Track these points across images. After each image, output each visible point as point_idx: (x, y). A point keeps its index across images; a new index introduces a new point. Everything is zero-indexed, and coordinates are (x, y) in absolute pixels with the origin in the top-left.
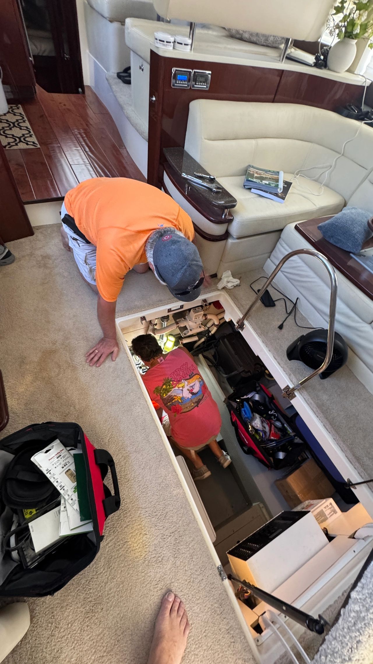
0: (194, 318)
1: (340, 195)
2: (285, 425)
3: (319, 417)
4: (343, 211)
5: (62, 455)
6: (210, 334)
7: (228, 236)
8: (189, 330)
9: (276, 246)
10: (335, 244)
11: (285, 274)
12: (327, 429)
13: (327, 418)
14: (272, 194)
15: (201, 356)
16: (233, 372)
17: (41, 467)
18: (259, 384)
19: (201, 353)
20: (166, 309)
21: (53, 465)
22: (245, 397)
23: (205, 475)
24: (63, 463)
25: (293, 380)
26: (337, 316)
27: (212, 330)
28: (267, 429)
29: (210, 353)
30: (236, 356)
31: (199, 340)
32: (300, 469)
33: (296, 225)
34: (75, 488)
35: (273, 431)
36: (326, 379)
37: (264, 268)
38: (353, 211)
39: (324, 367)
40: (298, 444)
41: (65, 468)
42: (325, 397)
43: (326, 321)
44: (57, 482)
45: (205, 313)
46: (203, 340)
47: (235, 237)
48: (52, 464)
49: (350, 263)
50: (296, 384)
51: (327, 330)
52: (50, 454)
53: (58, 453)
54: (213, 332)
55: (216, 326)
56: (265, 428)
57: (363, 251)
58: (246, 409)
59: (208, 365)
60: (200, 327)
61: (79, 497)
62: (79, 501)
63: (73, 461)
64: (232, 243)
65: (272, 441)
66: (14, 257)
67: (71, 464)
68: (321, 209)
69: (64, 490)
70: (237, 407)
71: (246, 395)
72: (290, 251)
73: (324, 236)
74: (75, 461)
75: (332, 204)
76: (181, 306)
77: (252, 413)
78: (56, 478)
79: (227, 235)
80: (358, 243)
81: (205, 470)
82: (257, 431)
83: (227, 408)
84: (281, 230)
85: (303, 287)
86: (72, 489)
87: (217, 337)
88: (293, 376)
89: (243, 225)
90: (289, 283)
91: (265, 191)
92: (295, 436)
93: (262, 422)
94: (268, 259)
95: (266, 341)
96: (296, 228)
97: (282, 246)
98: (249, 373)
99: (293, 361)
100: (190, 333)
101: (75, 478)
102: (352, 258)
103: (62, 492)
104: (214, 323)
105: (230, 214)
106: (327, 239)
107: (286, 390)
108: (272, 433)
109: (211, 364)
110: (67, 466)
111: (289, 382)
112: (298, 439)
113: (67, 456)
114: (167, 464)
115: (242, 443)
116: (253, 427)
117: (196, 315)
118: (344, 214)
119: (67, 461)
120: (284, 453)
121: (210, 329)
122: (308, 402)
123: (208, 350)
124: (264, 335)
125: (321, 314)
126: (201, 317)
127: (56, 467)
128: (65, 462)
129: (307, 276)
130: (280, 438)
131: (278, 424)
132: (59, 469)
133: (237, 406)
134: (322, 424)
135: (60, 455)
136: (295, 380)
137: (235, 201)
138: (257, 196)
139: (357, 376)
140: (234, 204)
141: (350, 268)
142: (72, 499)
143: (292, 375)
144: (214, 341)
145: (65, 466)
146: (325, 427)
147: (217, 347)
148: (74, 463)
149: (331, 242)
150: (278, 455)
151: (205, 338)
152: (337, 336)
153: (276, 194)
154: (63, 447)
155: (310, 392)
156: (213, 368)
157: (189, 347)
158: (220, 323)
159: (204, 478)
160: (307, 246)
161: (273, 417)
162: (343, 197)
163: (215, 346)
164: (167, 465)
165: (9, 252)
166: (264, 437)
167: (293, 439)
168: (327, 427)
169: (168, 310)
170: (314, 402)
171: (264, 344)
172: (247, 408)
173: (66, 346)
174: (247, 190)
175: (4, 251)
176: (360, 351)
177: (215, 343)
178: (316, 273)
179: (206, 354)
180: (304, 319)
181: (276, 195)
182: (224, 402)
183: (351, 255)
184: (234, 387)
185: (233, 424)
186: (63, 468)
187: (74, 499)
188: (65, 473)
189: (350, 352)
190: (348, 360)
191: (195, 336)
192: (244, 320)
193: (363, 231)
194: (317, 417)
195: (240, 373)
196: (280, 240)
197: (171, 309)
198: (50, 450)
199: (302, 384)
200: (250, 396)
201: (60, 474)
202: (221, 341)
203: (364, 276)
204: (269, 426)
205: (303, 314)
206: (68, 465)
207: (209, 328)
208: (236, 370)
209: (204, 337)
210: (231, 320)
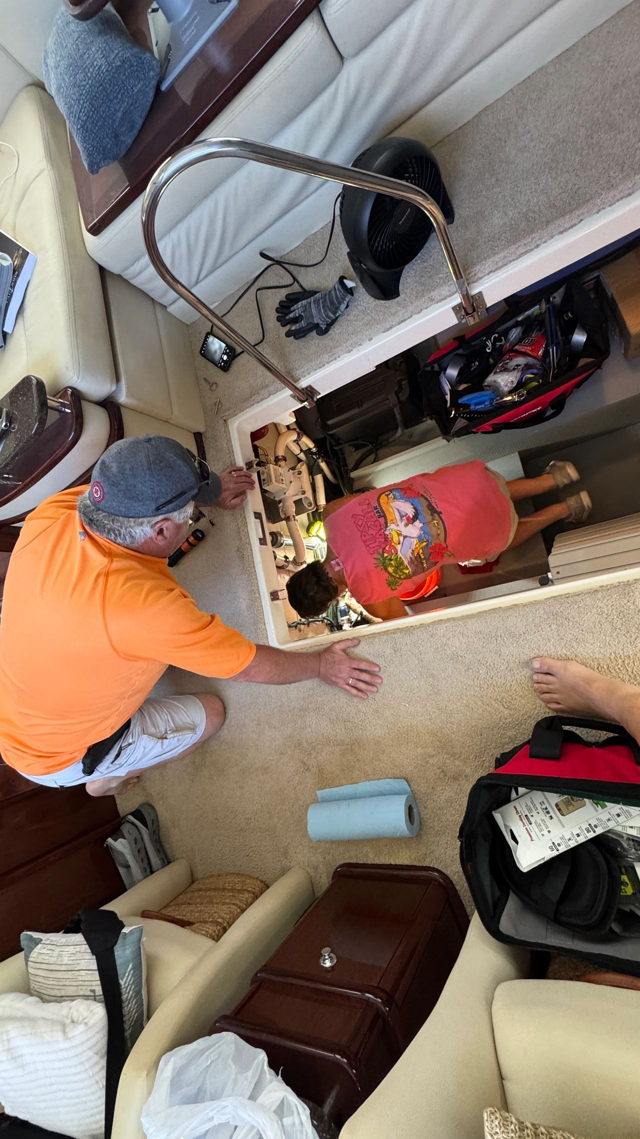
0: (281, 485)
1: (17, 95)
2: (520, 319)
3: (539, 242)
4: (53, 92)
5: (527, 813)
6: (314, 450)
7: (112, 402)
8: (303, 496)
9: (139, 287)
10: (136, 132)
11: (202, 275)
12: (572, 227)
13: (548, 223)
14: (15, 283)
15: (353, 474)
16: (395, 416)
17: (544, 858)
18: (426, 365)
19: (348, 472)
20: (260, 548)
21: (543, 835)
22: (448, 397)
23: (585, 504)
24: (542, 816)
25: (443, 293)
26: (314, 152)
27: (307, 446)
28: (521, 361)
29: (352, 456)
30: (365, 406)
31: (321, 471)
32: (618, 301)
33: (89, 231)
34: (596, 804)
35: (528, 349)
36: (455, 210)
37: (189, 323)
38: (51, 62)
39: (432, 210)
40: (566, 298)
41: (552, 814)
42: (497, 220)
43: (323, 184)
44: (578, 835)
45: (272, 459)
46: (323, 465)
47: (114, 388)
48: (540, 836)
49: (186, 94)
50: (454, 288)
51: (345, 187)
52: (520, 836)
53: (521, 820)
54: (311, 445)
55: (299, 437)
56: (518, 365)
57: (155, 49)
58: (474, 401)
59: (374, 462)
60: (300, 473)
61: (617, 802)
62: (625, 804)
63: (540, 793)
64: (127, 396)
65: (546, 353)
66: (143, 805)
67: (548, 801)
68: (51, 156)
69: (596, 826)
70: (466, 418)
71: (444, 394)
72: (146, 259)
73: (115, 159)
74: (542, 790)
75: (38, 122)
76: (256, 518)
77: (482, 389)
78: (570, 836)
79: (109, 405)
80: (133, 60)
81: (577, 503)
82: (520, 385)
83: (462, 438)
84: (102, 270)
85: (236, 235)
86: (597, 811)
87: (320, 436)
88: (436, 292)
89: (86, 366)
90: (224, 267)
91: (9, 300)
92: (548, 302)
93: (505, 370)
94: (168, 310)
95: (348, 343)
96: (96, 230)
97: (140, 272)
98: (403, 383)
99: (401, 288)
100: (309, 494)
101: (575, 798)
102: (172, 87)
103: (599, 831)
104: (294, 441)
105: (62, 393)
106: (123, 152)
107: (463, 313)
108: (532, 350)
109: (372, 457)
110: (549, 809)
111: (445, 305)
112: (555, 295)
113: (529, 804)
114: (576, 607)
115: (538, 419)
116: (510, 392)
117: (276, 481)
118: (59, 88)
119: (539, 806)
120: (576, 331)
121: (304, 449)
122: (500, 264)
123: (344, 459)
124: (335, 348)
125: (304, 195)
126: (280, 470)
127: (549, 832)
128: (540, 810)
129: (212, 221)
130: (544, 335)
131: (515, 334)
132: (553, 825)
133: (463, 417)
134: (557, 237)
135: (526, 816)
136: (444, 291)
137: (26, 381)
138: (20, 321)
139: (460, 124)
140: (34, 382)
141: (199, 95)
142: (618, 815)
143: (434, 294)
144: (328, 443)
145: (548, 812)
146: (566, 230)
147: (339, 439)
148: (545, 793)
149: (130, 141)
150: (578, 343)
151: (320, 461)
152: (362, 160)
153: (14, 271)
154: (510, 805)
155: (478, 257)
156: (381, 452)
157: (333, 493)
158: (295, 429)
159: (590, 505)
160: (135, 213)
161: (498, 344)
162: (23, 89)
163: (338, 444)
164: (579, 607)
165: (132, 814)
166: (535, 371)
167: (554, 307)
168: (567, 226)
169: (261, 544)
170: (503, 250)
171: (355, 350)
172: (472, 399)
173: (314, 748)
174: (8, 341)
175: (133, 824)
176: (405, 104)
177: (333, 443)
178: (206, 196)
179: (351, 462)
180: (308, 244)
181: (16, 271)
182: (449, 441)
183: (164, 87)
184: (423, 417)
185: (496, 430)
186: (551, 818)
187: (619, 811)
188: (563, 815)
189: (403, 133)
190: (420, 139)
191: (313, 479)
192: (296, 388)
193: (101, 39)
194: (538, 246)
195: (400, 402)
196: (126, 277)
197: (260, 539)
198: (511, 831)
199: (458, 275)
200: (447, 388)
201: (564, 827)
202: (331, 433)
203: (220, 59)
204: (516, 356)
205: (297, 244)
206: (547, 805)
207: (301, 450)
208: (392, 409)
209: (318, 463)
210: (293, 412)
